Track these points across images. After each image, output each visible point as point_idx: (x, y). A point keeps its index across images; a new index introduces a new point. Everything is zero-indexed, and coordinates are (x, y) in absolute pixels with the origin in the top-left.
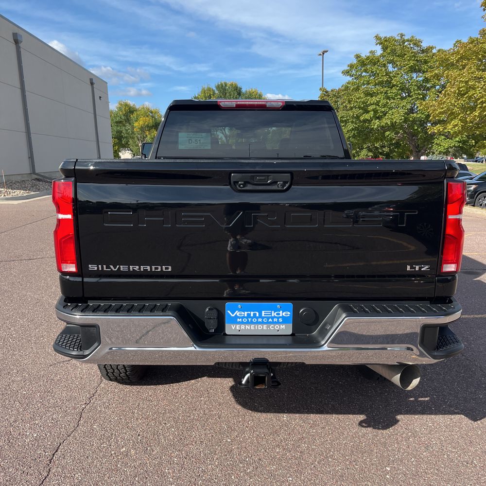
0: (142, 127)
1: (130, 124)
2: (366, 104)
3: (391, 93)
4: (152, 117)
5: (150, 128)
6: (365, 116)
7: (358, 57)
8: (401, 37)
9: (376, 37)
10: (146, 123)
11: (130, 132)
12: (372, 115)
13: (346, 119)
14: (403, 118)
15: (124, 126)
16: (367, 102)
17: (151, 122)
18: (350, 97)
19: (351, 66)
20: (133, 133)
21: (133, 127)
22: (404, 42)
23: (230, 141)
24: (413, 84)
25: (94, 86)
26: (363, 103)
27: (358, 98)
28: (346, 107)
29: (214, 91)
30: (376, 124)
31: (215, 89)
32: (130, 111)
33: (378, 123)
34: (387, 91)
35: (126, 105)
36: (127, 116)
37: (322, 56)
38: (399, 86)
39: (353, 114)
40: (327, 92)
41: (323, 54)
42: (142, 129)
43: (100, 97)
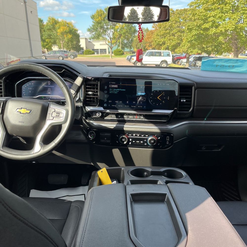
0: (62, 32)
1: (55, 30)
2: (206, 17)
3: (225, 8)
4: (68, 26)
5: (66, 33)
6: (205, 25)
10: (65, 30)
11: (56, 36)
12: (210, 25)
13: (191, 27)
14: (234, 27)
15: (52, 31)
16: (207, 15)
17: (67, 30)
18: (194, 12)
20: (57, 35)
21: (57, 32)
23: (113, 41)
24: (242, 2)
25: (27, 4)
26: (204, 16)
27: (201, 13)
28: (191, 19)
29: (103, 12)
30: (213, 31)
31: (104, 11)
32: (55, 23)
33: (215, 30)
34: (223, 7)
35: (53, 19)
36: (53, 26)
39: (197, 24)
42: (62, 34)
43: (31, 12)
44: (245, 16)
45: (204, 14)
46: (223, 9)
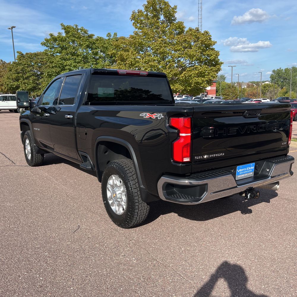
2: (63, 65)
3: (78, 59)
7: (51, 35)
8: (76, 27)
9: (62, 24)
19: (47, 41)
22: (78, 29)
27: (58, 61)
34: (76, 58)
37: (11, 30)
38: (82, 55)
40: (22, 54)
41: (12, 28)
44: (94, 66)
45: (61, 63)
46: (76, 60)
